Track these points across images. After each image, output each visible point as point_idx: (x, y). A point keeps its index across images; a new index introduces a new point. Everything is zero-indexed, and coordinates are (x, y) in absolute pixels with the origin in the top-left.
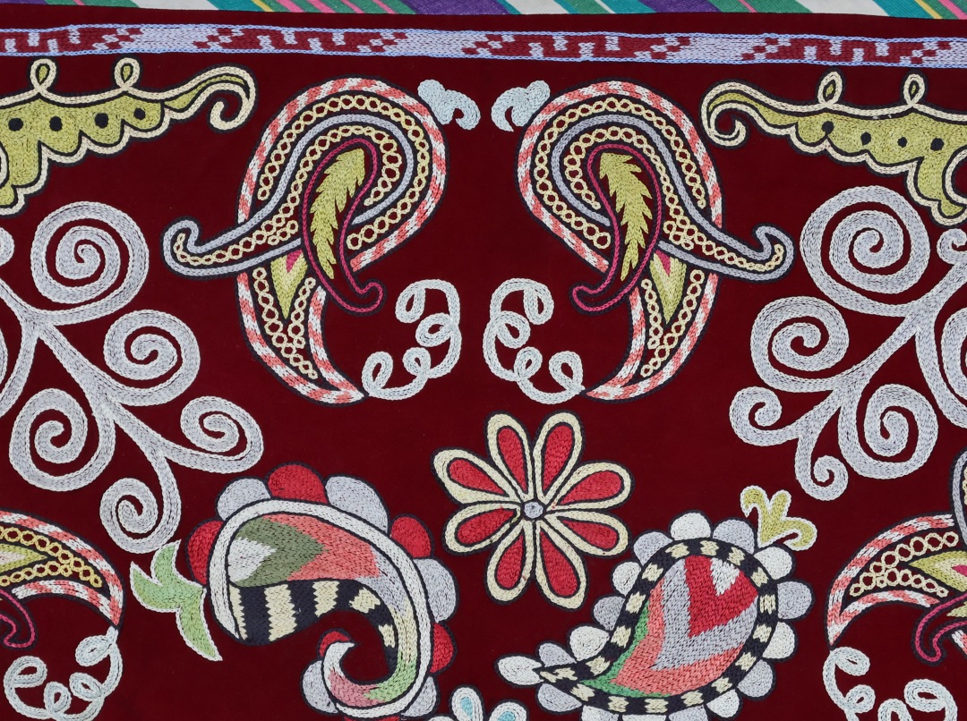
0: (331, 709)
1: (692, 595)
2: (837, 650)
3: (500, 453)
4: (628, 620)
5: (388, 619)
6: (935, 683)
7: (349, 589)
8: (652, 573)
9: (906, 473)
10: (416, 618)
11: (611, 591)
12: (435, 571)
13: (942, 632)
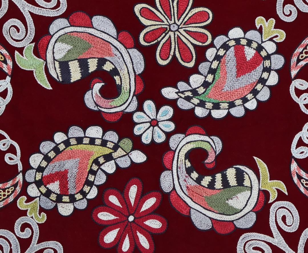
0: (96, 109)
1: (237, 61)
2: (295, 80)
3: (160, 5)
4: (212, 71)
5: (118, 74)
7: (102, 62)
8: (221, 52)
10: (128, 73)
11: (206, 60)
12: (136, 54)
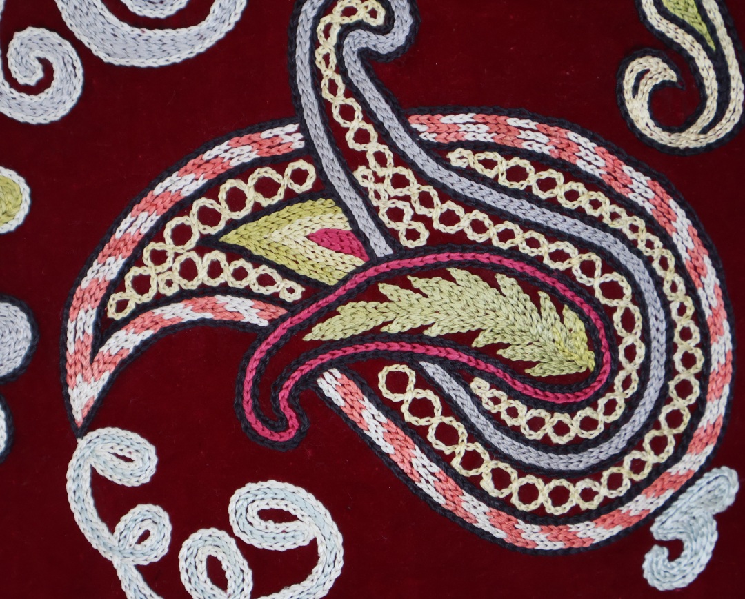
2: (91, 435)
6: (289, 487)
9: (201, 48)
13: (297, 375)
